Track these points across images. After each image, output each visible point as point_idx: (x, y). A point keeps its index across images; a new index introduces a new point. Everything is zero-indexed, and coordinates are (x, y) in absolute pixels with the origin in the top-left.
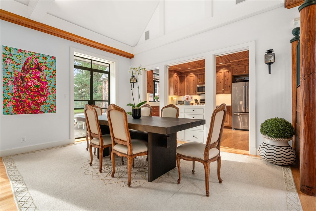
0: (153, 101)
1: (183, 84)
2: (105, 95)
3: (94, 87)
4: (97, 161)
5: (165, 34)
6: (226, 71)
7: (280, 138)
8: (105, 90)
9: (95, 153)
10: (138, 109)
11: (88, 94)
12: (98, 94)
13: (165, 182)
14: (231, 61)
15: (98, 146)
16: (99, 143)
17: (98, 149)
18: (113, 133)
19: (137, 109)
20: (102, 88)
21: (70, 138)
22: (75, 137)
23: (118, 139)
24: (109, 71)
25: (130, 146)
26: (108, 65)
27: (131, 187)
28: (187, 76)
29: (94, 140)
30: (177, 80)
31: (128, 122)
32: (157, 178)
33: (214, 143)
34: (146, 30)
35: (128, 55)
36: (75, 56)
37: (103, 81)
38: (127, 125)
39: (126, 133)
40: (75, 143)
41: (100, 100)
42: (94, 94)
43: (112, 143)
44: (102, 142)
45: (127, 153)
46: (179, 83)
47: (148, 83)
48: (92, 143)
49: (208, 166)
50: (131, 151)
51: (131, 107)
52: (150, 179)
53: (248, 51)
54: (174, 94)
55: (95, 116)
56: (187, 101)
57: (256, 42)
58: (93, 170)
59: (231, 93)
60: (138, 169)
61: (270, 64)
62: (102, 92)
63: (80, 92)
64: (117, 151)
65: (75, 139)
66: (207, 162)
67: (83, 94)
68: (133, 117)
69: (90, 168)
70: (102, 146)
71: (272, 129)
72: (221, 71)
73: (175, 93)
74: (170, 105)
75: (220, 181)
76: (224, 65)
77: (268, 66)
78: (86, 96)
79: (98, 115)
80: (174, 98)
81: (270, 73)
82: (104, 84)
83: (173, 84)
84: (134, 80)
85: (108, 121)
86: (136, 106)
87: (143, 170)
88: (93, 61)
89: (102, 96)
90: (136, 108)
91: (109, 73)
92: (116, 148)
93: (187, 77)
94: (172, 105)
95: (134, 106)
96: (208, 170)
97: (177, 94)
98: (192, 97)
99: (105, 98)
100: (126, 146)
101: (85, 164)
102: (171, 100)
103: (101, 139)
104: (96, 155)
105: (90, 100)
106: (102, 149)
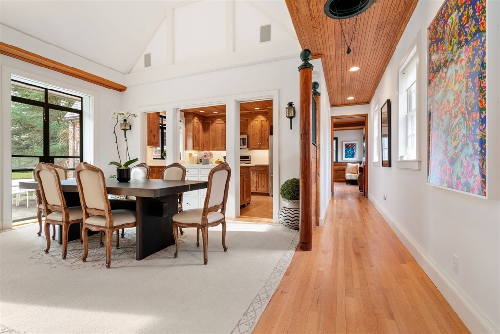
0: (160, 158)
1: (207, 134)
2: (74, 147)
3: (51, 132)
4: (57, 247)
5: (174, 63)
6: (263, 119)
7: (295, 199)
8: (74, 137)
9: (54, 237)
10: (126, 169)
11: (35, 144)
12: (60, 145)
13: (160, 258)
14: (268, 107)
15: (61, 221)
16: (62, 218)
17: (61, 227)
18: (84, 201)
19: (123, 169)
20: (67, 134)
21: (2, 220)
22: (13, 219)
23: (92, 209)
24: (80, 109)
25: (110, 216)
26: (80, 99)
27: (111, 268)
28: (212, 123)
29: (53, 214)
30: (199, 128)
31: (107, 186)
32: (149, 255)
33: (215, 206)
34: (146, 52)
35: (117, 87)
36: (12, 80)
37: (70, 122)
38: (105, 189)
39: (103, 199)
40: (13, 228)
41: (64, 156)
42: (50, 144)
43: (84, 216)
44: (67, 216)
45: (105, 226)
46: (201, 132)
47: (151, 131)
48: (50, 220)
49: (206, 230)
50: (111, 222)
51: (115, 167)
52: (138, 257)
53: (272, 100)
54: (194, 149)
55: (56, 179)
56: (205, 159)
57: (279, 91)
58: (51, 258)
59: (268, 149)
60: (125, 249)
61: (291, 118)
62: (68, 142)
63: (17, 139)
64: (91, 225)
65: (14, 221)
66: (205, 227)
67: (23, 143)
68: (118, 180)
69: (46, 256)
70: (67, 222)
71: (288, 191)
72: (256, 119)
73: (195, 147)
74: (175, 164)
75: (225, 250)
76: (261, 112)
77: (289, 120)
78: (32, 148)
79: (60, 178)
80: (193, 155)
81: (291, 128)
82: (72, 127)
83: (191, 134)
84: (127, 126)
85: (76, 186)
86: (122, 164)
87: (132, 249)
88: (49, 91)
89: (68, 148)
90: (123, 167)
91: (80, 112)
92: (88, 221)
93: (214, 124)
94: (178, 164)
95: (119, 165)
96: (206, 235)
97: (198, 148)
98: (211, 154)
99: (74, 152)
100: (104, 217)
101: (38, 252)
102: (190, 156)
103: (66, 212)
104: (56, 241)
105: (43, 155)
106: (67, 226)
